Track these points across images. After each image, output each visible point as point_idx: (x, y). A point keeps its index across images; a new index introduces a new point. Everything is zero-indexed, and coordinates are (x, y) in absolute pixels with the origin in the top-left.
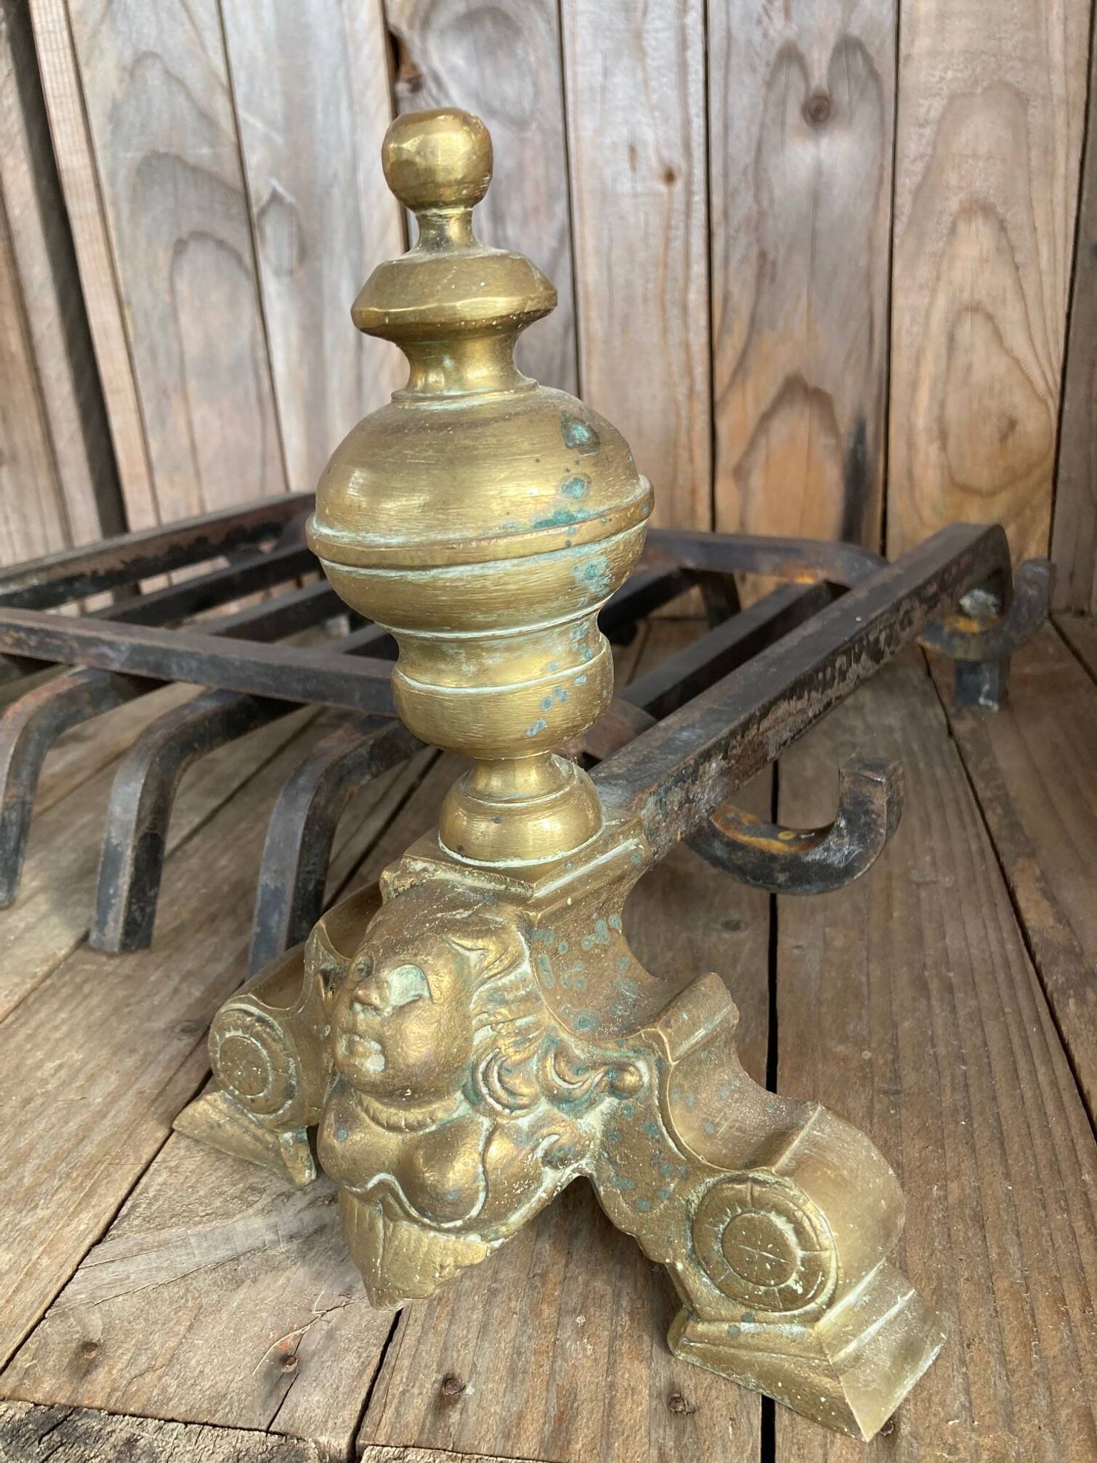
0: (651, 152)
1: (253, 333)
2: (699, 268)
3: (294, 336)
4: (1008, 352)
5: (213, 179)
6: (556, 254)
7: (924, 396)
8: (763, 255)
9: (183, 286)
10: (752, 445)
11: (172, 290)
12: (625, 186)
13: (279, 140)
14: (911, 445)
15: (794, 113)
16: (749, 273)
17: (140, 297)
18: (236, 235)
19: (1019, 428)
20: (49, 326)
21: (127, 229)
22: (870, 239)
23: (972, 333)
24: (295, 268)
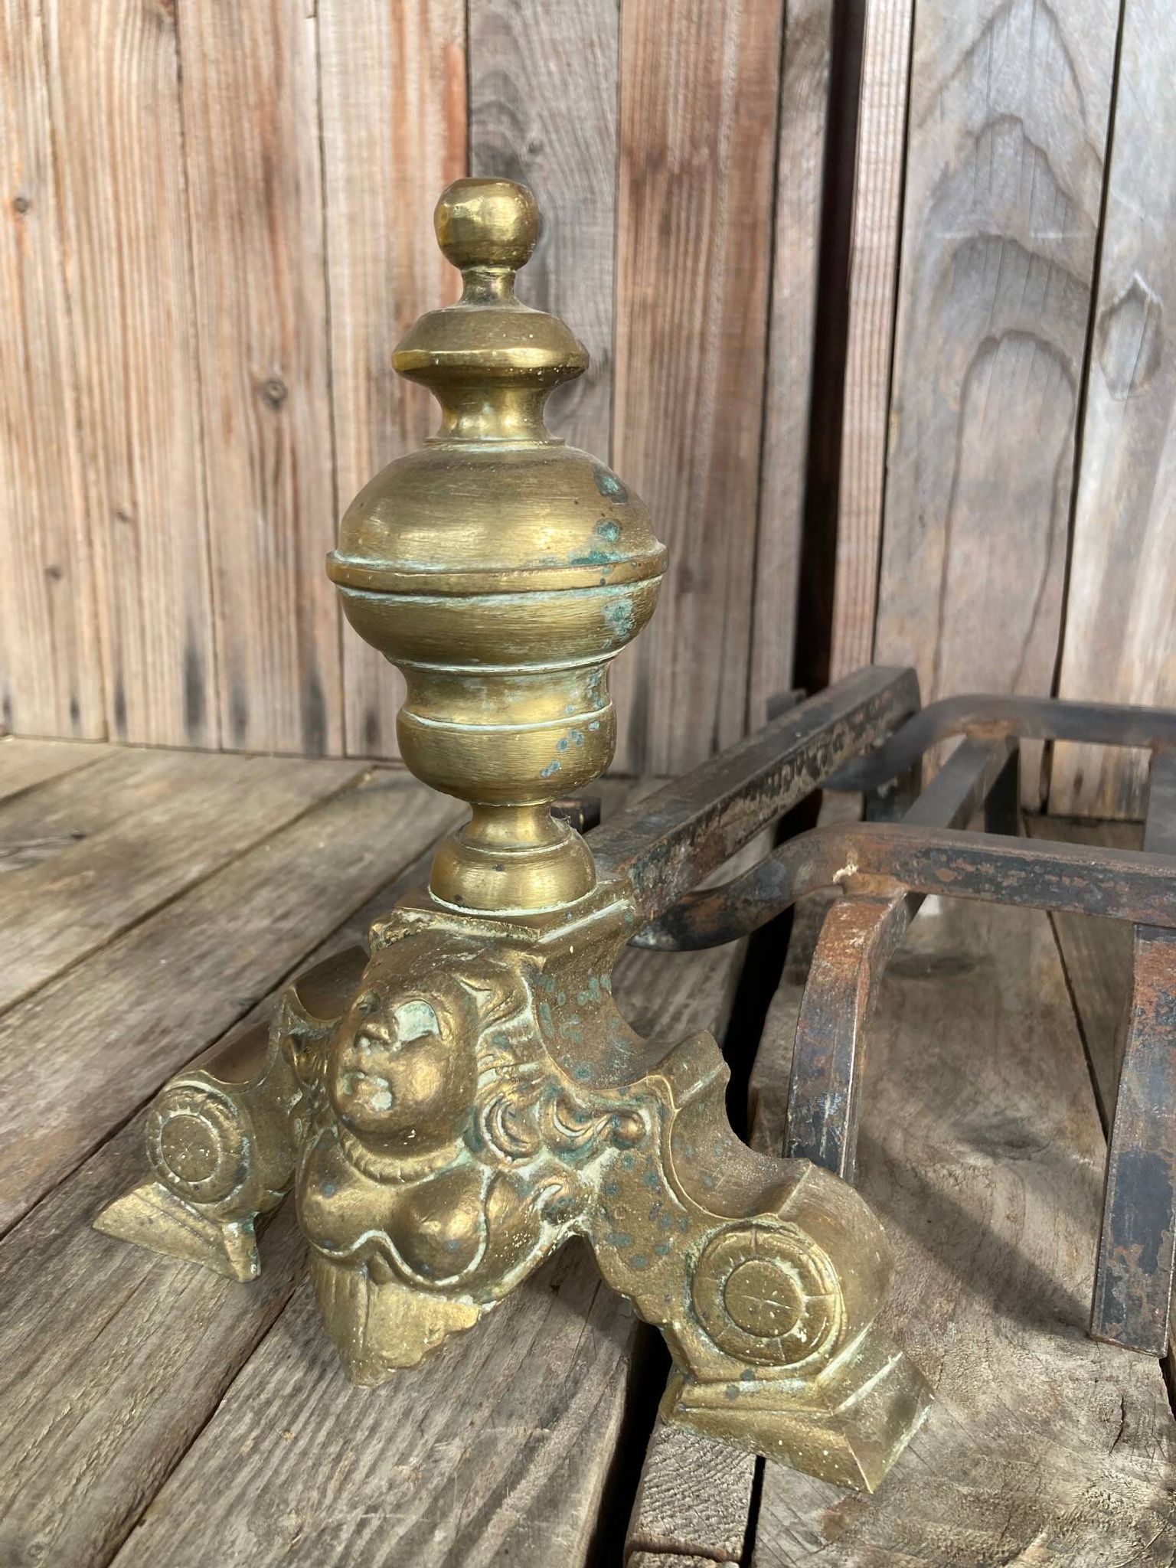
1: (1062, 456)
3: (1118, 463)
5: (1054, 267)
9: (979, 394)
11: (964, 398)
13: (1157, 226)
17: (917, 402)
18: (1069, 339)
20: (791, 430)
21: (921, 321)
24: (1137, 381)
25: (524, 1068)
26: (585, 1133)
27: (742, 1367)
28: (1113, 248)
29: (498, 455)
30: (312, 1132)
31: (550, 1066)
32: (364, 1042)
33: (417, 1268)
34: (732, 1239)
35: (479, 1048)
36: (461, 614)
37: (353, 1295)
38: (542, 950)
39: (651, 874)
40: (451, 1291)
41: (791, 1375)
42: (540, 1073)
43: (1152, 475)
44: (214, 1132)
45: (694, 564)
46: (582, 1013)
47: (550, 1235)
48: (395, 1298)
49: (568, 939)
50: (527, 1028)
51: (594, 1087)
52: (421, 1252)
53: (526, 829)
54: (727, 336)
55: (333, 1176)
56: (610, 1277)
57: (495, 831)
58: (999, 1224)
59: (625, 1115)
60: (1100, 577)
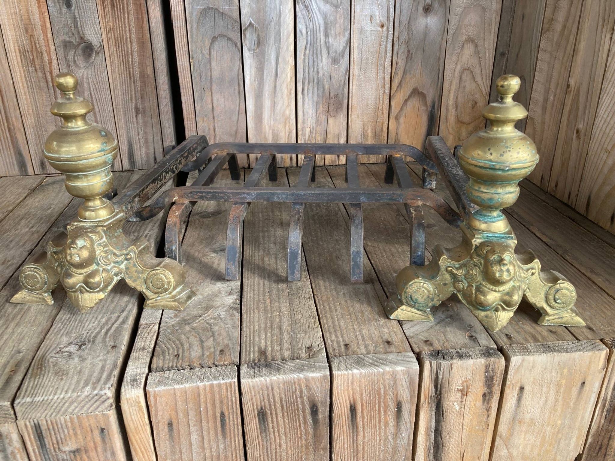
0: (377, 18)
1: (239, 70)
2: (389, 54)
3: (254, 71)
4: (476, 82)
5: (229, 17)
6: (345, 48)
7: (452, 95)
8: (409, 51)
9: (214, 53)
10: (402, 109)
11: (210, 54)
12: (368, 28)
13: (254, 6)
14: (447, 110)
15: (420, 10)
16: (404, 57)
17: (197, 55)
18: (236, 37)
19: (478, 104)
20: (162, 65)
21: (194, 32)
22: (440, 48)
23: (466, 77)
24: (255, 48)
25: (105, 249)
26: (119, 259)
27: (157, 295)
28: (243, 11)
29: (78, 131)
30: (62, 269)
31: (111, 248)
32: (72, 249)
33: (90, 288)
34: (152, 273)
35: (95, 246)
36: (76, 165)
37: (78, 297)
38: (105, 226)
39: (129, 206)
40: (98, 292)
41: (166, 295)
42: (109, 250)
43: (263, 74)
44: (38, 275)
45: (139, 105)
46: (116, 237)
47: (116, 279)
48: (87, 295)
49: (110, 223)
50: (105, 242)
51: (120, 250)
52: (90, 285)
53: (97, 203)
54: (138, 38)
55: (69, 275)
56: (130, 285)
57: (91, 204)
58: (215, 266)
59: (127, 254)
60: (254, 103)
